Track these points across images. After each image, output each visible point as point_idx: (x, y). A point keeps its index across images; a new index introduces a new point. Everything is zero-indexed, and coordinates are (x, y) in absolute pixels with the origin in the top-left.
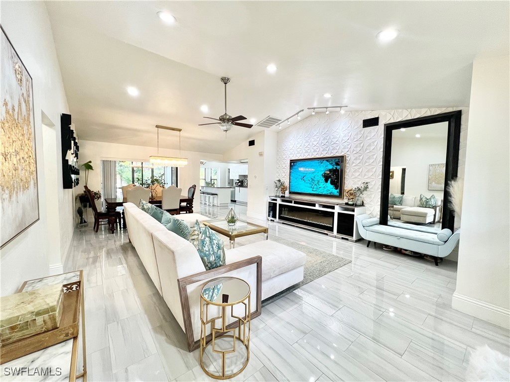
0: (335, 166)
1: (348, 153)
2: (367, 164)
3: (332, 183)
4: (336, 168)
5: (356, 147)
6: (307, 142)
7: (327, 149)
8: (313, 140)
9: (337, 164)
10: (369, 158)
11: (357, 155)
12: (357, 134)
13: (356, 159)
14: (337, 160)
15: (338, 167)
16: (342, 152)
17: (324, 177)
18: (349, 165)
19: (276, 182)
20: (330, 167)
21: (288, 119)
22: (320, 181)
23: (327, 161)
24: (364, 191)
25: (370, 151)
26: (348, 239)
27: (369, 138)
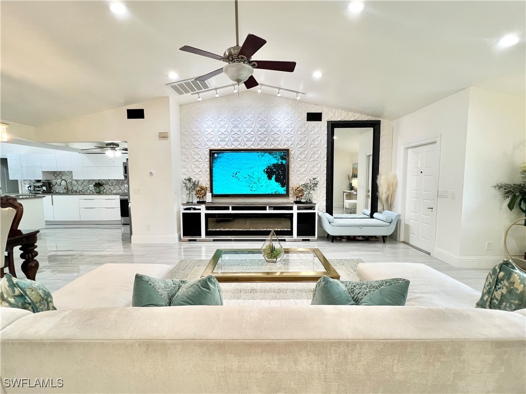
0: (281, 161)
1: (291, 146)
2: (312, 159)
3: (277, 180)
4: (282, 163)
5: (301, 140)
6: (235, 127)
7: (266, 139)
8: (245, 126)
9: (282, 158)
10: (314, 154)
11: (302, 150)
12: (301, 127)
13: (300, 154)
14: (283, 154)
15: (284, 162)
16: (285, 144)
17: (267, 173)
18: (294, 159)
19: (185, 181)
20: (275, 161)
21: (216, 89)
22: (262, 178)
23: (270, 154)
24: (314, 187)
25: (315, 147)
26: (309, 240)
27: (313, 132)
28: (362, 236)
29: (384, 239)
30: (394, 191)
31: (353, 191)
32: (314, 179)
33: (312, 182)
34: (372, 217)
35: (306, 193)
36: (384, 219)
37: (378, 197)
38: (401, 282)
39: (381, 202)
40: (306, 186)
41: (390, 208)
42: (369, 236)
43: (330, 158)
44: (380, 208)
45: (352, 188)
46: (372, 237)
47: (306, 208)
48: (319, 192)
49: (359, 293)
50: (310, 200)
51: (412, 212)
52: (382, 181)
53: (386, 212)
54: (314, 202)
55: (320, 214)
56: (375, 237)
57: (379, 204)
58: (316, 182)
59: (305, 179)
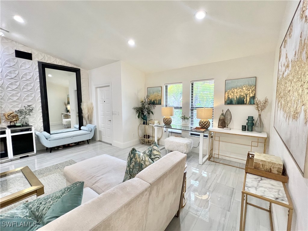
12: (9, 61)
24: (29, 112)
25: (27, 80)
26: (28, 156)
27: (23, 68)
28: (74, 143)
29: (88, 142)
30: (92, 112)
31: (68, 113)
32: (29, 106)
33: (27, 109)
34: (80, 129)
35: (21, 118)
36: (87, 130)
37: (82, 117)
38: (78, 185)
39: (85, 119)
40: (21, 112)
41: (91, 122)
42: (79, 142)
43: (43, 90)
44: (84, 123)
45: (68, 111)
46: (80, 142)
47: (22, 131)
48: (35, 116)
49: (43, 209)
50: (26, 123)
51: (102, 123)
52: (84, 106)
53: (89, 125)
54: (30, 124)
55: (37, 133)
56: (83, 141)
57: (84, 121)
58: (31, 109)
59: (20, 106)
